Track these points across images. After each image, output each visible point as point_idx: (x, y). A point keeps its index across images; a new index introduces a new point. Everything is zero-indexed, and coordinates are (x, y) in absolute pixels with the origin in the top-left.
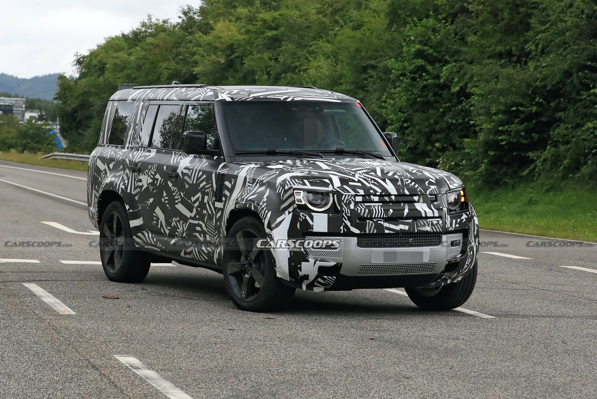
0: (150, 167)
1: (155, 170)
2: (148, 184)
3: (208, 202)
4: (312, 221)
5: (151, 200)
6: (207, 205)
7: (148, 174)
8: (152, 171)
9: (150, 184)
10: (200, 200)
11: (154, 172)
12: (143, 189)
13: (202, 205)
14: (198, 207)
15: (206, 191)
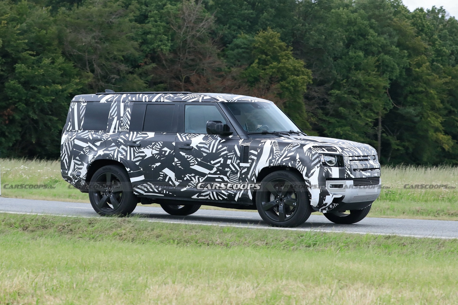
0: (153, 143)
1: (161, 145)
2: (153, 155)
3: (232, 163)
4: (331, 171)
5: (158, 164)
6: (231, 166)
7: (152, 148)
8: (157, 146)
9: (156, 154)
10: (222, 162)
11: (160, 146)
12: (146, 158)
13: (225, 165)
14: (219, 167)
15: (229, 157)
